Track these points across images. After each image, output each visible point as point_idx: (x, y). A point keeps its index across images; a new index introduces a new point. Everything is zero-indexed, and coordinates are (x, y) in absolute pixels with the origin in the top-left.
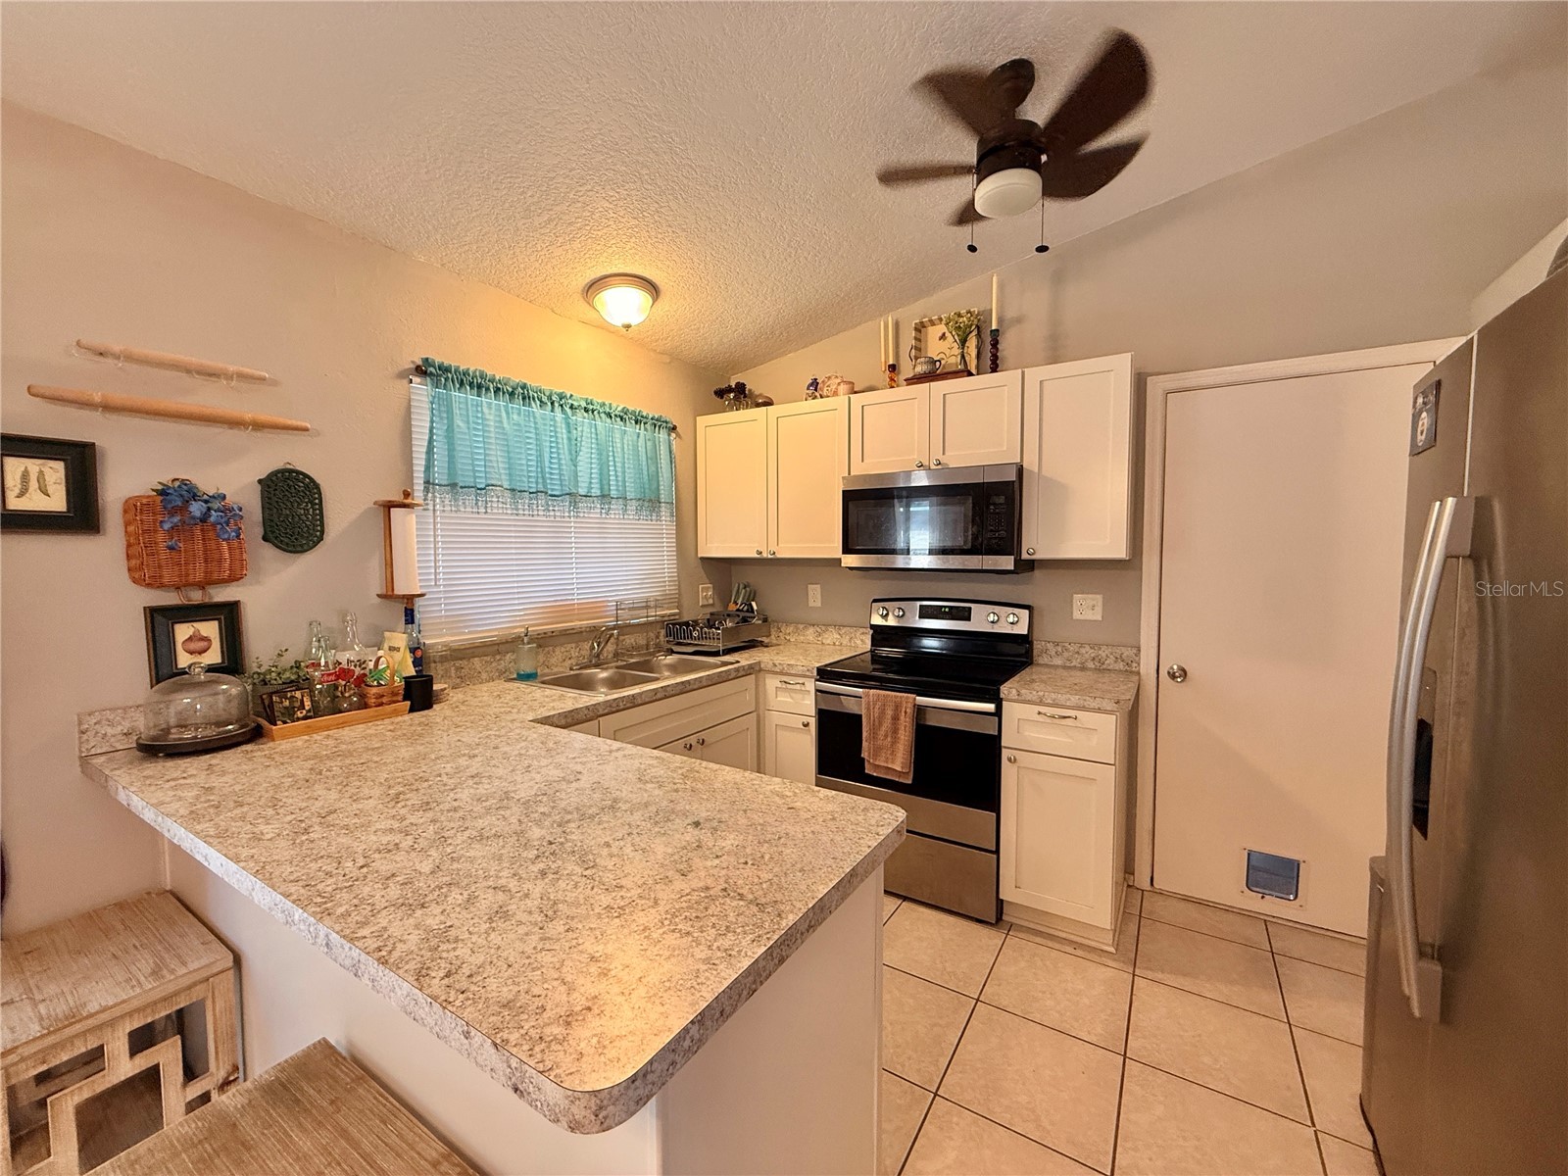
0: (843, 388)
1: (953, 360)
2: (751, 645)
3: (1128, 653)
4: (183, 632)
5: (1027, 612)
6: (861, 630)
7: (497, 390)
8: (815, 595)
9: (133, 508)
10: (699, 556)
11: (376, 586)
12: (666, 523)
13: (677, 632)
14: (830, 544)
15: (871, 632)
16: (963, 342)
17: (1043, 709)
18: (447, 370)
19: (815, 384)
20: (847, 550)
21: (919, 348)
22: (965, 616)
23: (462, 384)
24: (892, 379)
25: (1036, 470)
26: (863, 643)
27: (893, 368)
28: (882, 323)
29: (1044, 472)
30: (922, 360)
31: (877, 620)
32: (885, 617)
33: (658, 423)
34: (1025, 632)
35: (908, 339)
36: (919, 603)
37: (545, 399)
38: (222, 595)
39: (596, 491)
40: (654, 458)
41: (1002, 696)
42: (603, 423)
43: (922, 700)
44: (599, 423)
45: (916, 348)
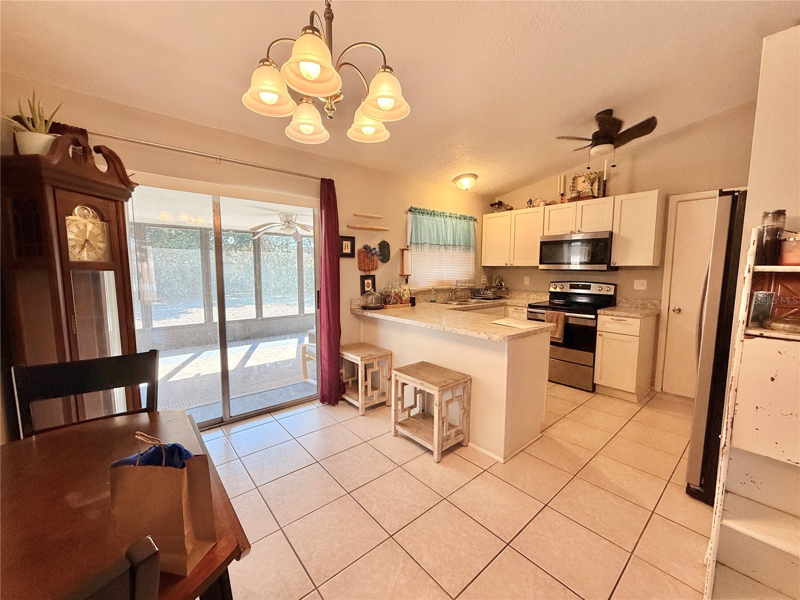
0: (542, 203)
1: (588, 190)
2: (500, 298)
3: (656, 302)
4: (366, 281)
5: (614, 286)
6: (546, 294)
7: (427, 213)
8: (527, 281)
9: (360, 251)
10: (482, 265)
11: (399, 273)
12: (472, 254)
13: (475, 293)
14: (535, 261)
15: (549, 294)
16: (592, 184)
17: (613, 317)
18: (416, 209)
19: (531, 201)
20: (541, 263)
21: (574, 187)
22: (588, 287)
23: (419, 213)
24: (562, 199)
25: (618, 233)
26: (546, 298)
27: (562, 195)
28: (559, 177)
29: (621, 234)
30: (575, 192)
31: (552, 290)
32: (556, 288)
33: (471, 218)
34: (613, 294)
35: (569, 183)
36: (570, 283)
37: (439, 215)
38: (372, 273)
39: (452, 244)
40: (469, 231)
41: (598, 313)
42: (454, 220)
43: (567, 314)
44: (453, 220)
45: (573, 186)
